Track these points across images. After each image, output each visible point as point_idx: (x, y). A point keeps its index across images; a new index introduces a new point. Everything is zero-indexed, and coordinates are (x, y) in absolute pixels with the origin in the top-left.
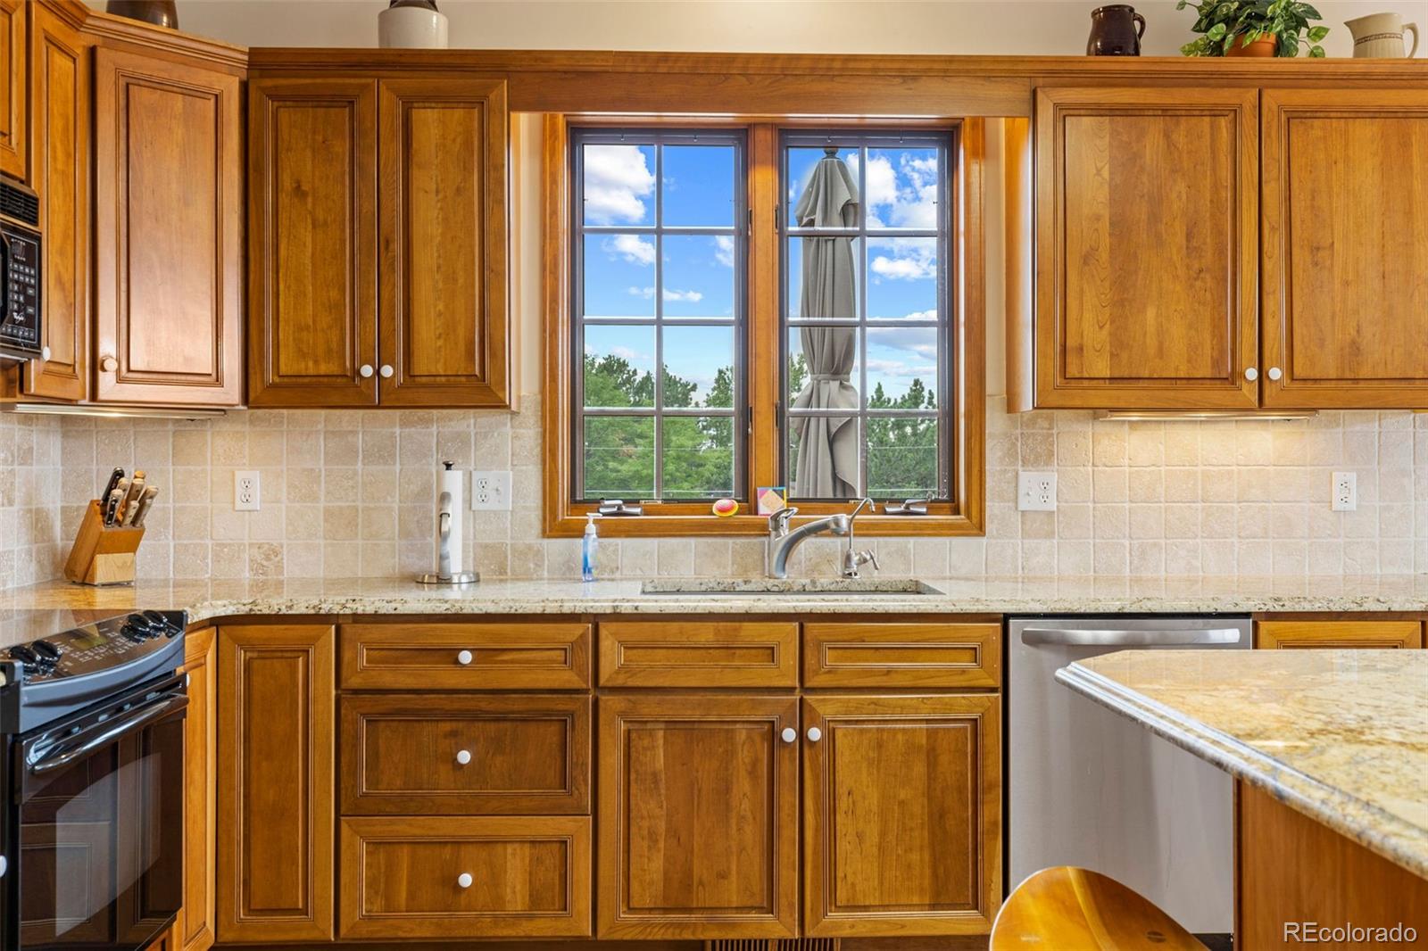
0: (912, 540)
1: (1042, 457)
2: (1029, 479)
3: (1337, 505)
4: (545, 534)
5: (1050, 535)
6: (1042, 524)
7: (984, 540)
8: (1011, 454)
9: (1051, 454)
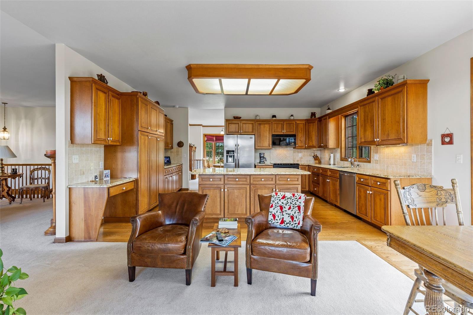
0: (365, 163)
1: (377, 152)
2: (375, 155)
3: (413, 161)
4: (341, 161)
5: (378, 163)
6: (377, 162)
7: (371, 164)
8: (374, 152)
9: (378, 152)
